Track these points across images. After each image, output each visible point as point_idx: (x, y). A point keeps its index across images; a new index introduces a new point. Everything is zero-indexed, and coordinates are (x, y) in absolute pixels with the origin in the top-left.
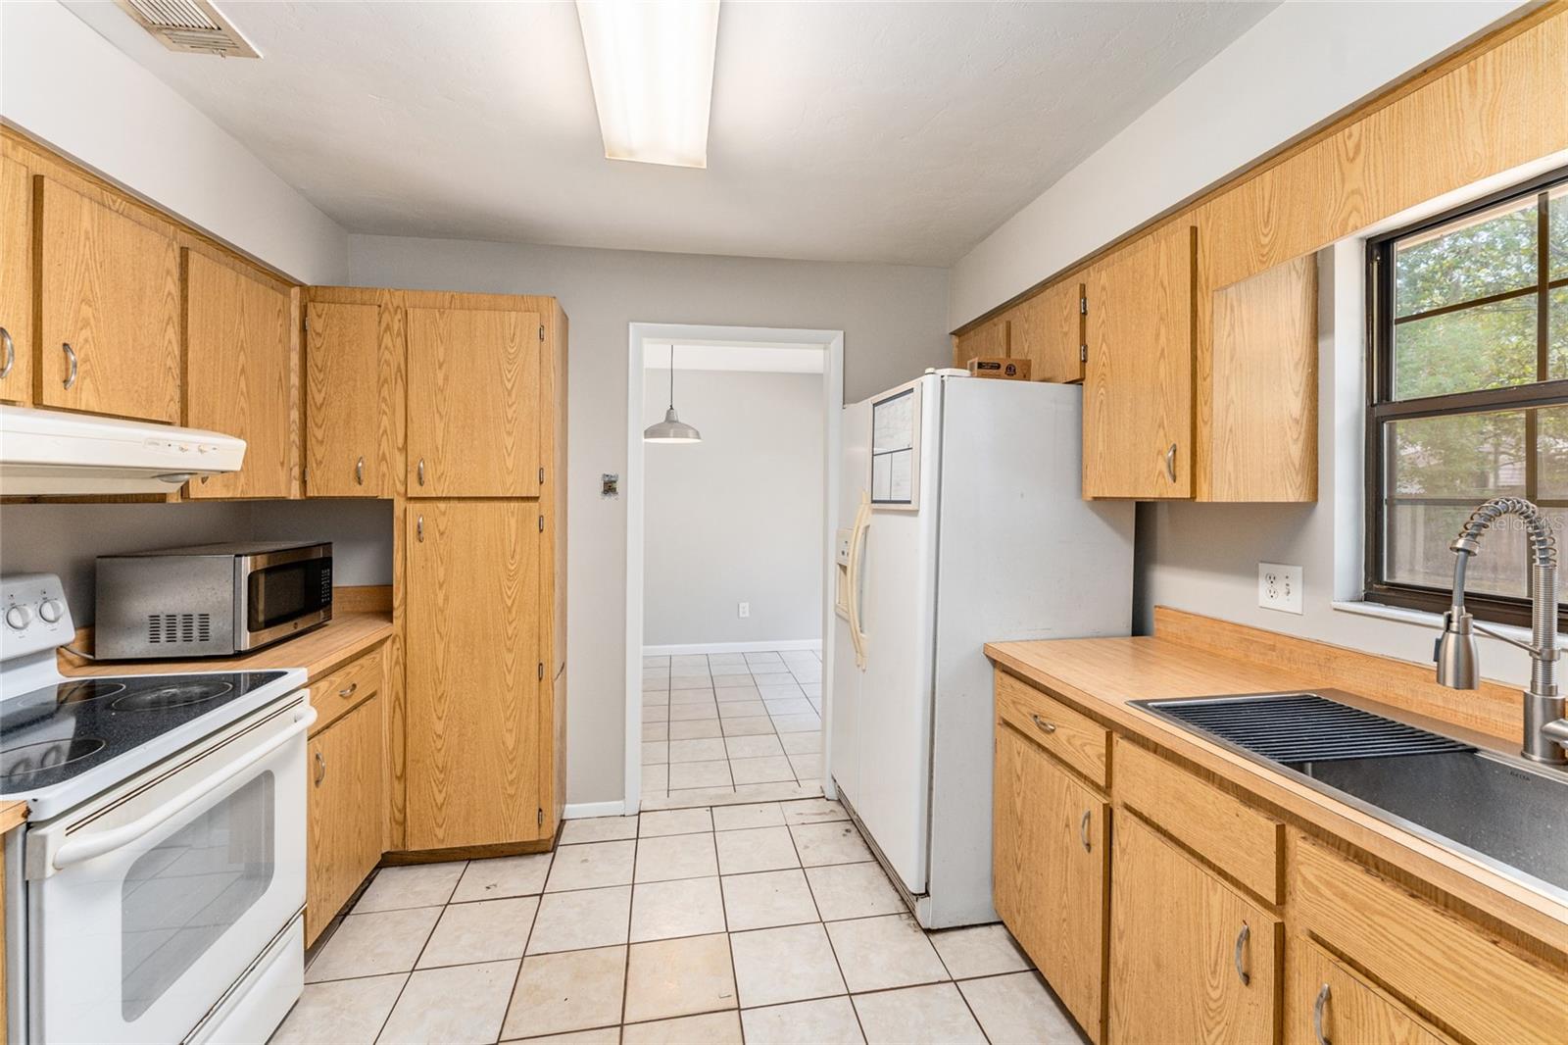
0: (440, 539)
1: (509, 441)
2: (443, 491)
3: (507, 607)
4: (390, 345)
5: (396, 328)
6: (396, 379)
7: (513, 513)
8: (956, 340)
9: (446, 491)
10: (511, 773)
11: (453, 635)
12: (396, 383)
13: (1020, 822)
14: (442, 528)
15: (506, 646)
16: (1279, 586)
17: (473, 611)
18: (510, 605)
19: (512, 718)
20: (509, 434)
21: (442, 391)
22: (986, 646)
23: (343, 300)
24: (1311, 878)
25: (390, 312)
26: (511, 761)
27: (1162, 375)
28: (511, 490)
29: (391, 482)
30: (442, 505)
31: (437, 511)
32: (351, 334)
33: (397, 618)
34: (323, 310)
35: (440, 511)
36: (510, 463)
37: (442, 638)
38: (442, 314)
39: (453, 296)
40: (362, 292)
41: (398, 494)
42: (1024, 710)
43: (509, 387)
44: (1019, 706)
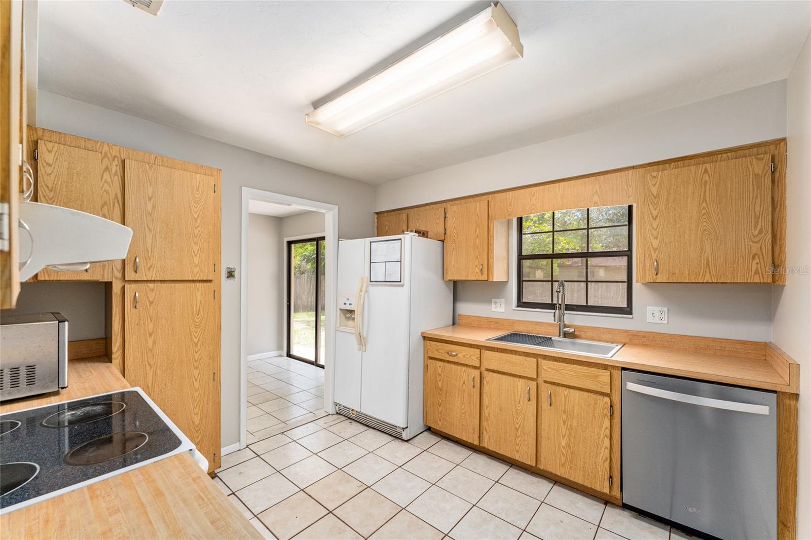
0: (150, 306)
1: (196, 248)
2: (152, 277)
3: (195, 342)
4: (109, 180)
5: (114, 169)
6: (114, 203)
7: (198, 289)
8: (376, 216)
9: (154, 276)
10: (197, 438)
11: (159, 364)
12: (114, 206)
13: (441, 390)
14: (151, 299)
15: (194, 365)
16: (498, 305)
17: (173, 348)
18: (196, 342)
19: (198, 407)
20: (196, 243)
21: (151, 215)
22: (422, 333)
23: (68, 143)
24: (546, 368)
25: (108, 159)
26: (197, 431)
27: (477, 242)
28: (197, 277)
29: (110, 270)
30: (151, 285)
31: (147, 288)
32: (79, 168)
33: (115, 359)
34: (53, 147)
35: (150, 289)
36: (196, 260)
37: (151, 367)
38: (151, 167)
39: (156, 157)
40: (85, 141)
41: (116, 278)
42: (442, 351)
43: (196, 217)
44: (440, 351)
